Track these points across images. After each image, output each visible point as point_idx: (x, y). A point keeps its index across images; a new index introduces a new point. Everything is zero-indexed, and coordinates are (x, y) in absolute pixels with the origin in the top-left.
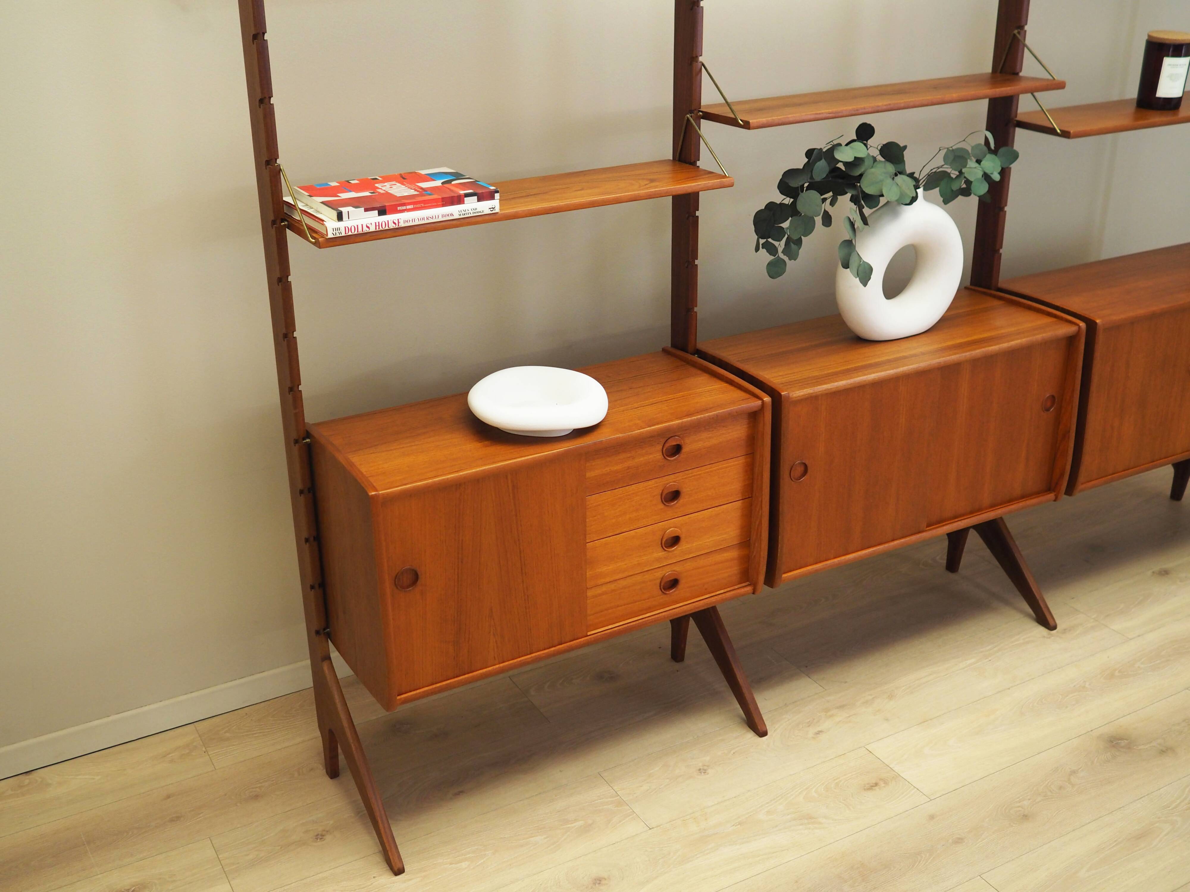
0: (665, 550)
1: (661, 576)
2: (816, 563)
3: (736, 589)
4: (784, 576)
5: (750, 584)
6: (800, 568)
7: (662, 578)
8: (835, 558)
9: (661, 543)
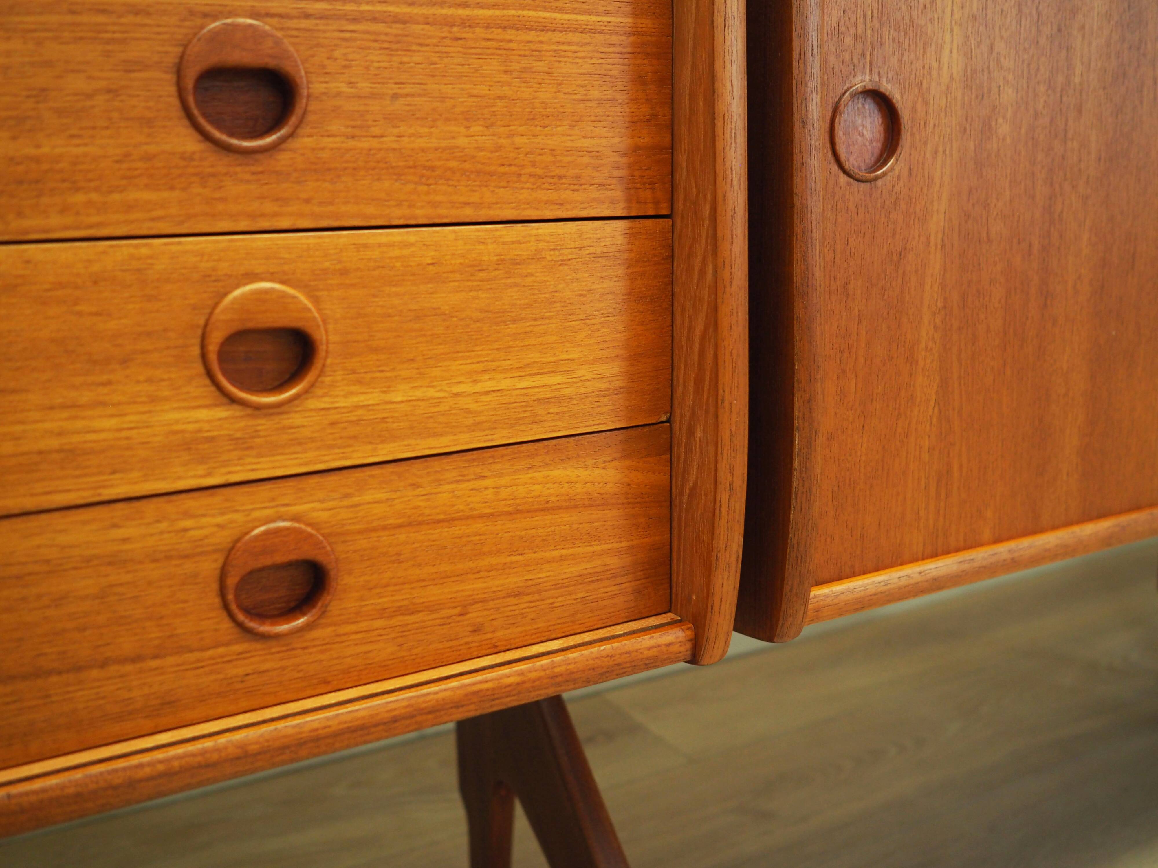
0: (233, 400)
1: (224, 538)
2: (934, 555)
3: (620, 636)
4: (819, 593)
5: (680, 621)
6: (877, 569)
7: (230, 551)
8: (997, 540)
9: (204, 356)
